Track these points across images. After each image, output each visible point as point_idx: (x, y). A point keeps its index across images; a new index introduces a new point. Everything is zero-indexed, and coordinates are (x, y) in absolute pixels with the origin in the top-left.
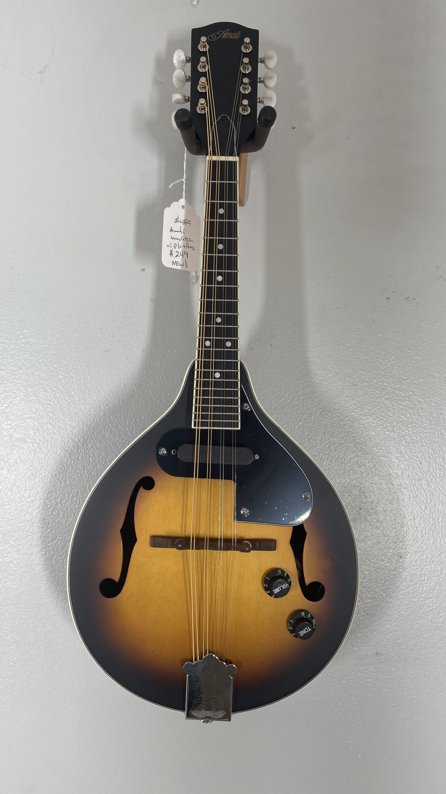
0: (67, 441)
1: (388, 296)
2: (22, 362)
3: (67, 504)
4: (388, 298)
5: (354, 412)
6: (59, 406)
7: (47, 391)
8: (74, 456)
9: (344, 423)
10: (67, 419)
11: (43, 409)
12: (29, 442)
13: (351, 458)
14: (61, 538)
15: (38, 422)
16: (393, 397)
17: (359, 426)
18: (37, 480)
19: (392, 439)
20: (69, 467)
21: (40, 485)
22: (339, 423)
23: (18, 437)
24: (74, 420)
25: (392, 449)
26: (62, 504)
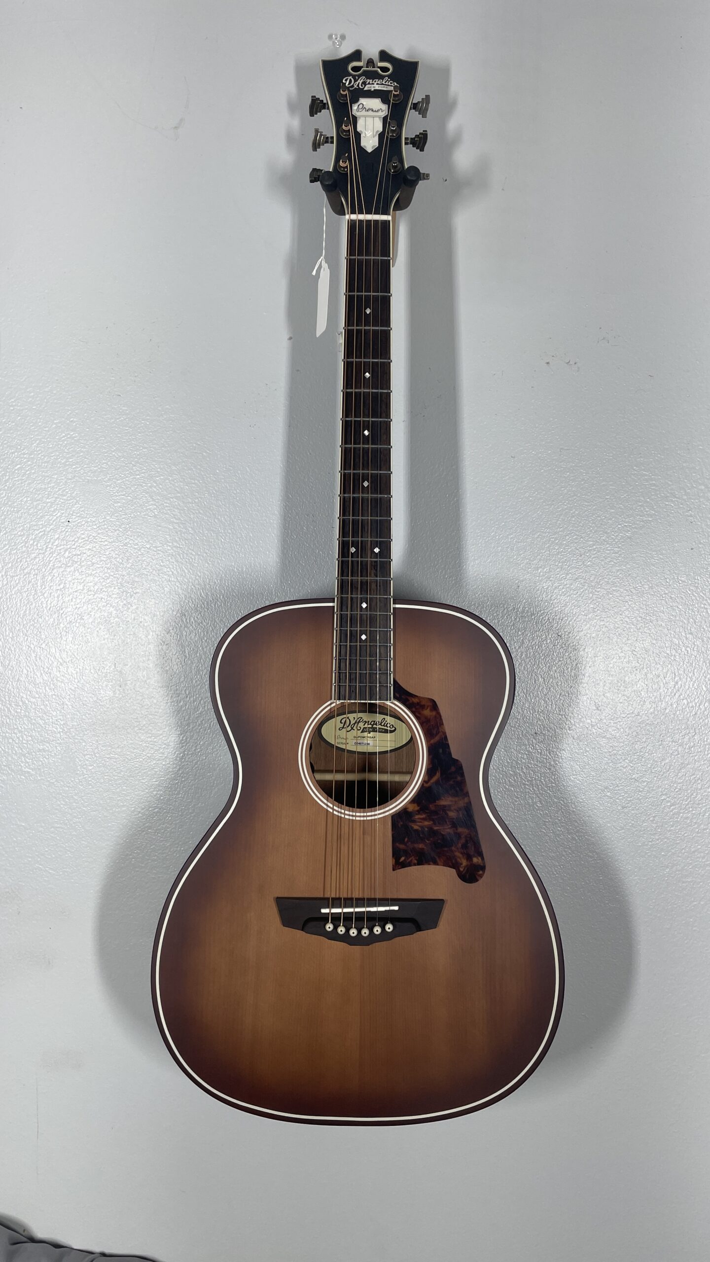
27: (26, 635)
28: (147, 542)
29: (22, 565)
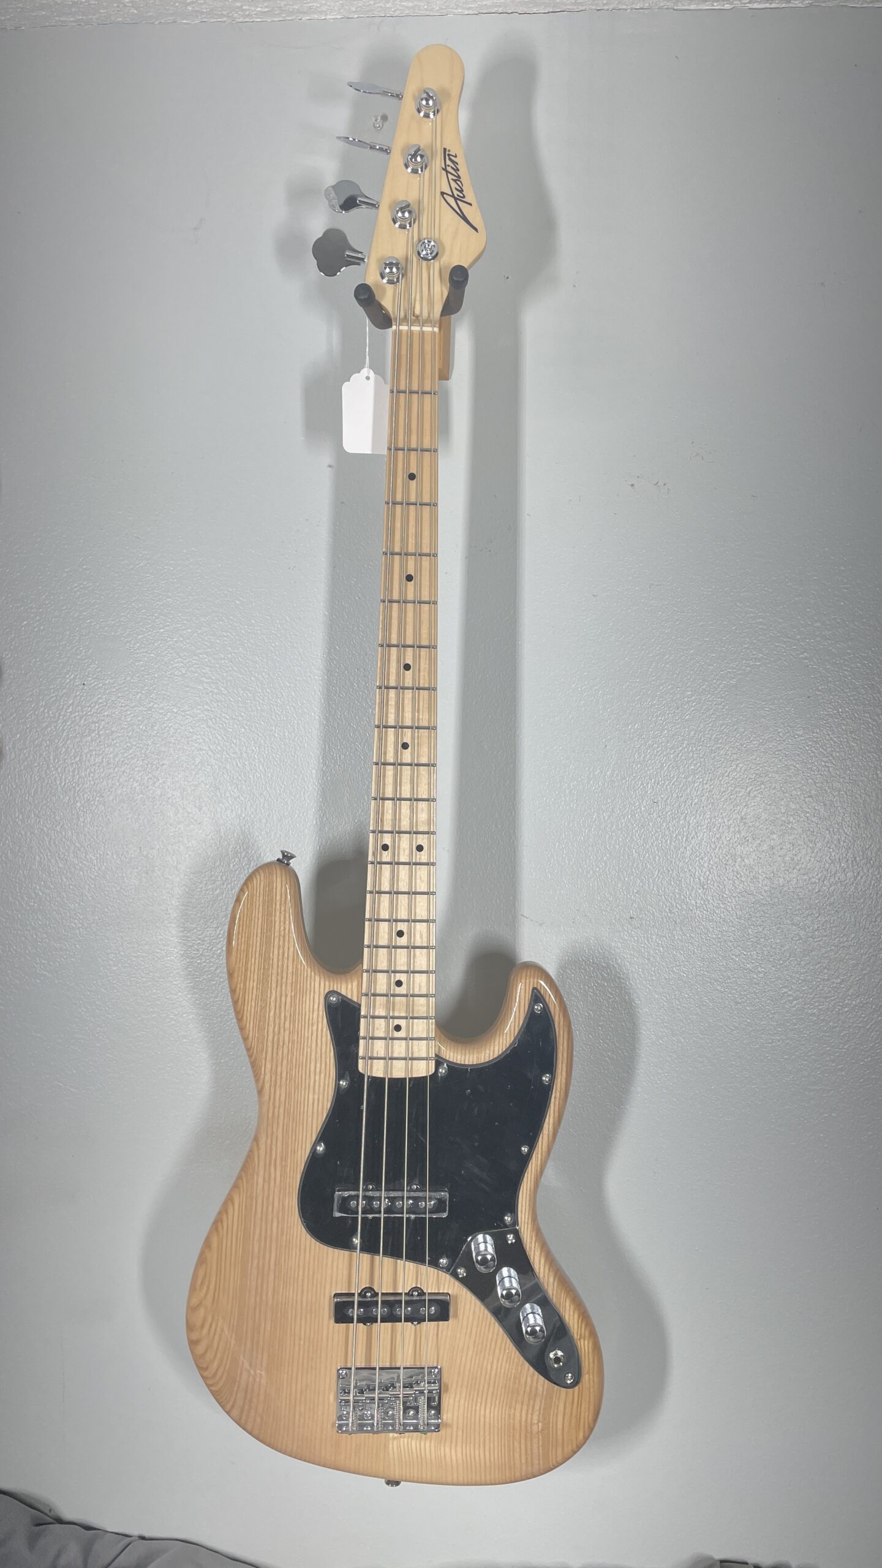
27: (38, 817)
28: (176, 705)
29: (32, 736)
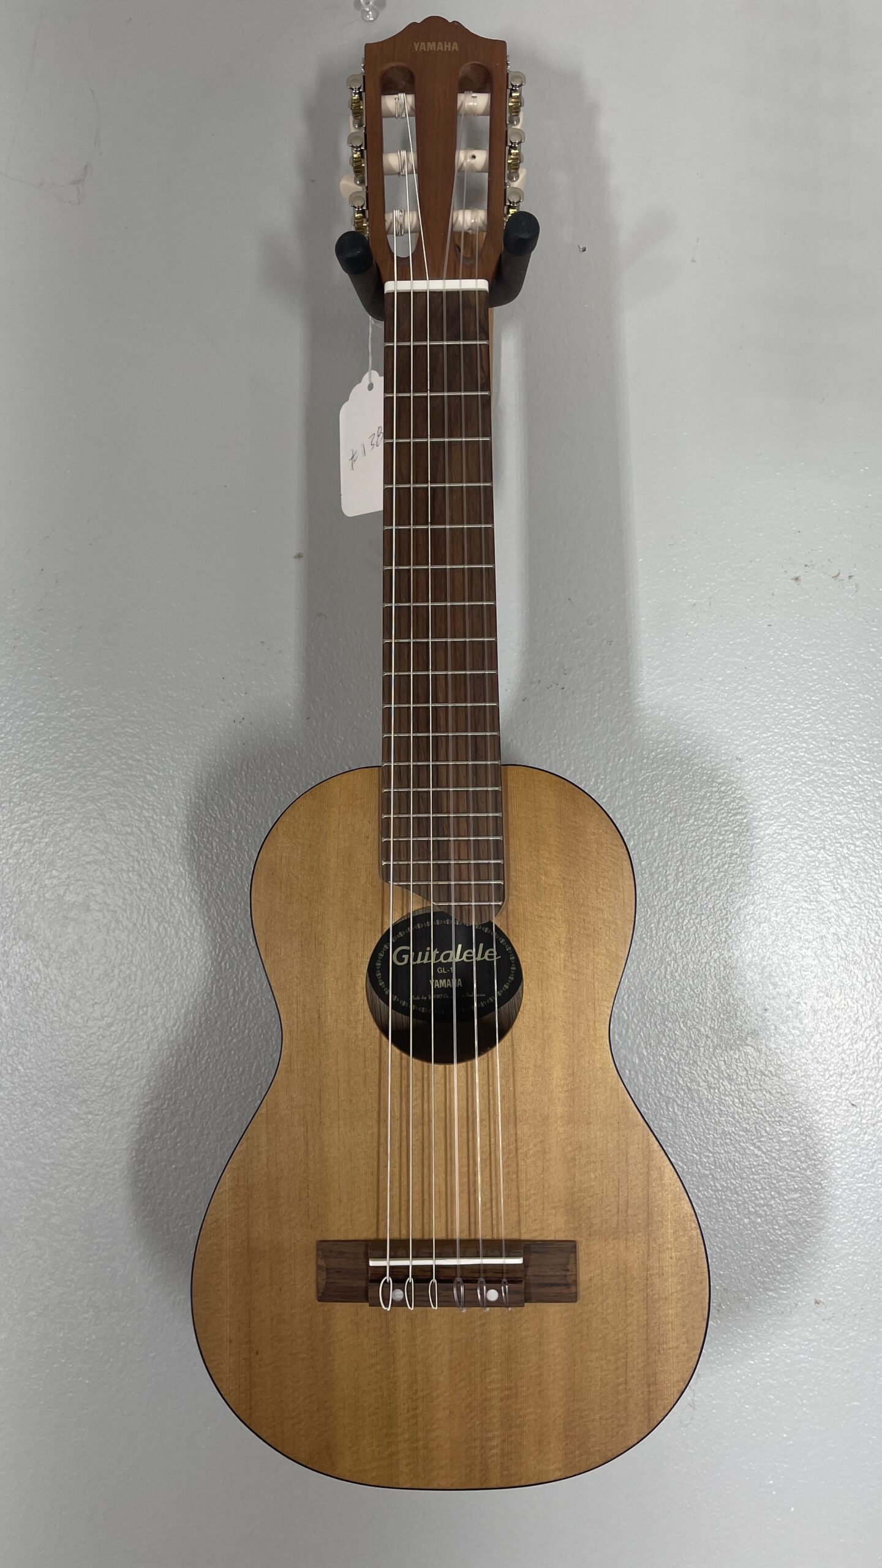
0: (168, 904)
1: (797, 575)
2: (71, 752)
3: (176, 1027)
4: (797, 579)
5: (741, 813)
6: (149, 835)
7: (125, 808)
8: (186, 934)
9: (721, 838)
10: (167, 861)
11: (119, 843)
12: (94, 909)
13: (739, 908)
14: (169, 1096)
15: (111, 870)
16: (820, 779)
17: (751, 843)
18: (115, 984)
19: (822, 865)
20: (176, 954)
21: (121, 994)
22: (712, 839)
23: (73, 900)
24: (180, 861)
25: (824, 886)
26: (167, 1028)
